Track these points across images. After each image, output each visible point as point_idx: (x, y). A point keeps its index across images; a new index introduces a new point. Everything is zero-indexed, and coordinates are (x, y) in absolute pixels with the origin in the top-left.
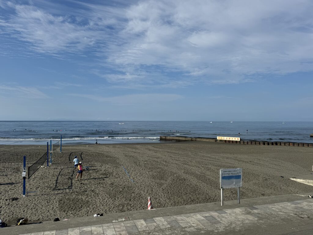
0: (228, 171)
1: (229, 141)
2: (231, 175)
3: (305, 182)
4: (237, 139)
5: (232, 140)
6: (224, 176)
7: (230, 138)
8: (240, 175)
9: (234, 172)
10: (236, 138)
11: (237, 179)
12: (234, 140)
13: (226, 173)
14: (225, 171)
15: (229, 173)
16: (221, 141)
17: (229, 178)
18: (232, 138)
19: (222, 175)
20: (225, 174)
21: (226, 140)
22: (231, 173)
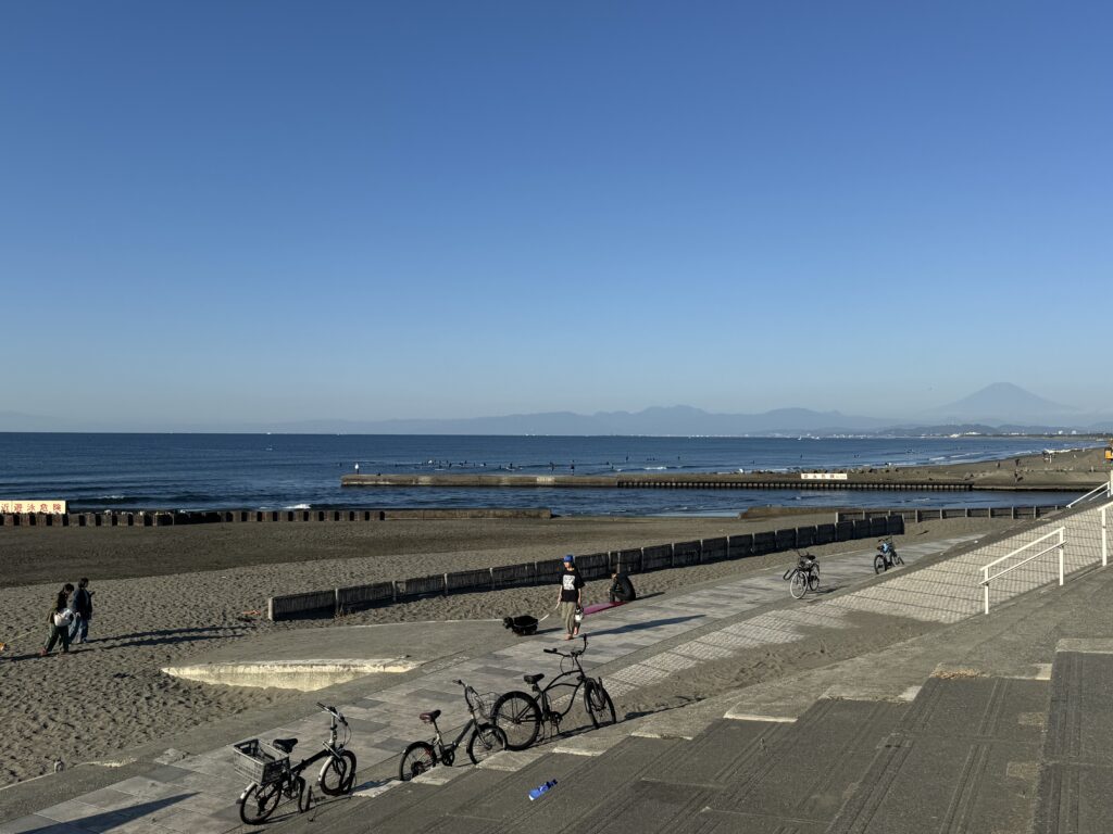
1: (17, 516)
3: (209, 677)
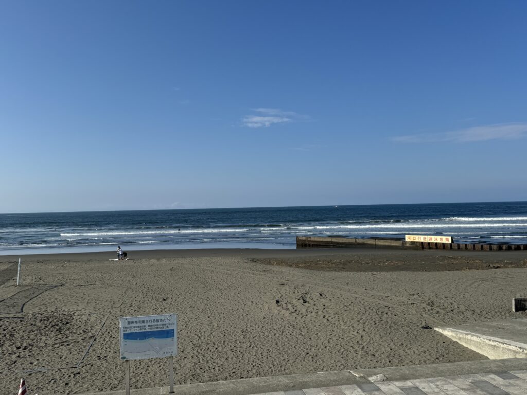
0: (136, 322)
1: (429, 243)
2: (147, 330)
4: (446, 240)
5: (435, 242)
6: (128, 331)
7: (431, 239)
8: (173, 330)
9: (156, 323)
10: (444, 238)
11: (163, 338)
12: (439, 241)
13: (135, 325)
14: (133, 322)
15: (143, 324)
16: (413, 243)
17: (143, 336)
18: (436, 237)
19: (124, 331)
20: (131, 327)
21: (422, 243)
22: (149, 326)
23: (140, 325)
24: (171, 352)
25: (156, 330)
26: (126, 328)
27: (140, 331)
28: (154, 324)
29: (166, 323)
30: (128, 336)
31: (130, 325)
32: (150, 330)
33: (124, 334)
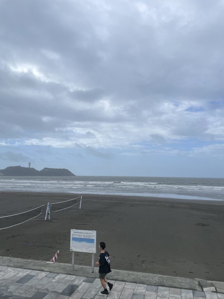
0: (79, 232)
2: (82, 237)
6: (74, 237)
8: (94, 239)
9: (86, 235)
11: (89, 242)
13: (77, 234)
14: (76, 232)
15: (80, 234)
17: (81, 240)
19: (72, 236)
20: (75, 235)
22: (83, 235)
23: (79, 234)
24: (93, 250)
25: (86, 238)
26: (73, 235)
27: (79, 237)
28: (85, 234)
29: (90, 235)
30: (74, 239)
31: (75, 234)
32: (83, 238)
33: (72, 238)
